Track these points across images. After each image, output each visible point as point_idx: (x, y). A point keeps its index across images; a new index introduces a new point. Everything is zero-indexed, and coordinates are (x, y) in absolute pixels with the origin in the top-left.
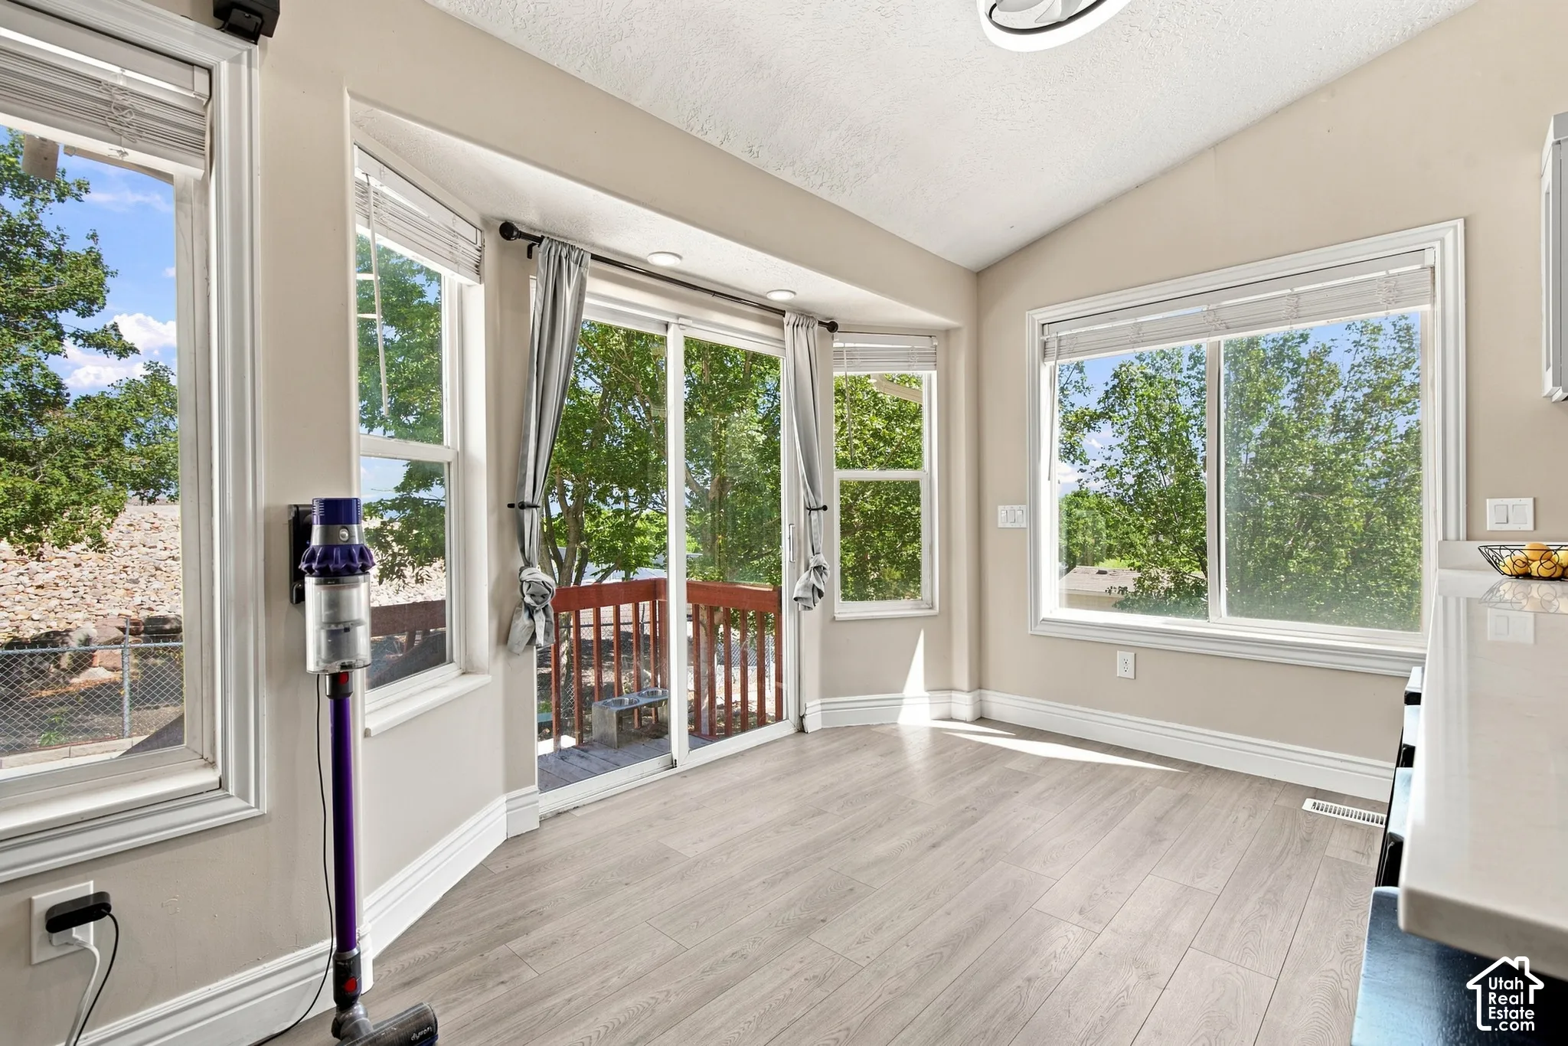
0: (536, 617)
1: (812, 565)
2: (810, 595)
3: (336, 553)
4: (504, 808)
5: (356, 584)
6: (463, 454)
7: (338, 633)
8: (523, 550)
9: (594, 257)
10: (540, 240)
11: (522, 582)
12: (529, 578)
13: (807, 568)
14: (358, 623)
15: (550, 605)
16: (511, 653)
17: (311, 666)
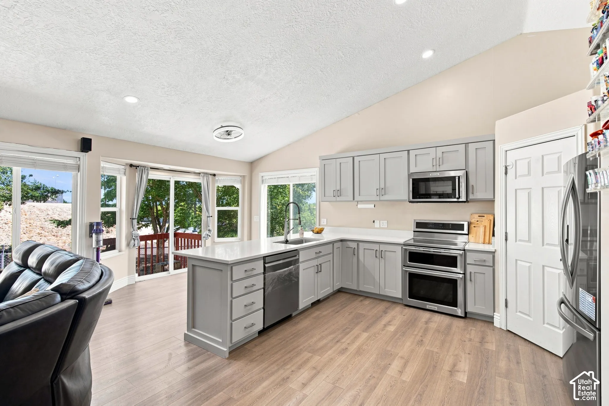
0: (135, 241)
1: (208, 230)
2: (207, 236)
3: (98, 230)
4: (127, 279)
5: (101, 235)
6: (120, 209)
7: (98, 242)
8: (133, 227)
9: (151, 168)
10: (138, 167)
11: (132, 234)
12: (134, 233)
13: (207, 230)
14: (101, 240)
15: (139, 238)
16: (130, 248)
17: (94, 246)
